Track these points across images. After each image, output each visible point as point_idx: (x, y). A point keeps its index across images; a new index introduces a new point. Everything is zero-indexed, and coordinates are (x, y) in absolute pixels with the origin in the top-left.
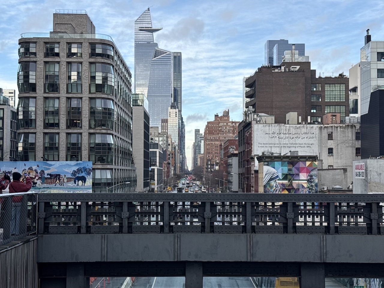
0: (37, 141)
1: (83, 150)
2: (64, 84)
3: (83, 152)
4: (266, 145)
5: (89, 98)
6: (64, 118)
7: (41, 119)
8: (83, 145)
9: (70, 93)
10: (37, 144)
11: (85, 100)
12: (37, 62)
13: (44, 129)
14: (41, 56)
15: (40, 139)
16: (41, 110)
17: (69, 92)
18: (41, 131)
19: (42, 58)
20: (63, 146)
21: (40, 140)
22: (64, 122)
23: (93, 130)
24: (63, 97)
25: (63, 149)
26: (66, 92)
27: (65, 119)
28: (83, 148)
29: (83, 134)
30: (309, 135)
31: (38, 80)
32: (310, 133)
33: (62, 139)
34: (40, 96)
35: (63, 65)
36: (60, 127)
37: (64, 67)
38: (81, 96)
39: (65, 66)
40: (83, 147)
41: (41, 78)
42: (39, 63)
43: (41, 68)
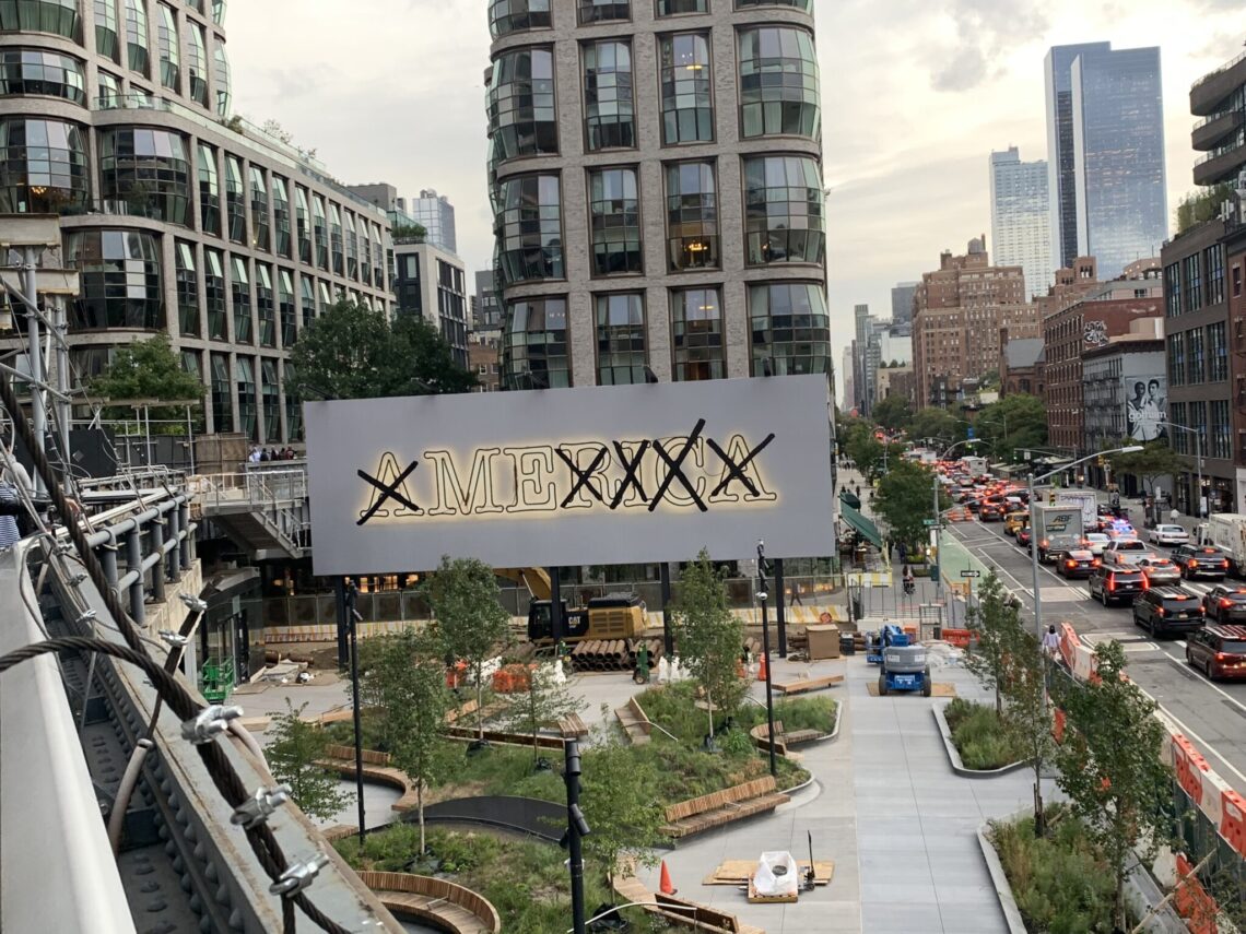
0: (572, 323)
1: (728, 342)
2: (651, 113)
3: (730, 350)
5: (741, 155)
6: (656, 235)
7: (581, 247)
8: (728, 327)
9: (675, 145)
10: (575, 334)
11: (727, 164)
12: (557, 46)
13: (592, 279)
14: (569, 20)
15: (584, 315)
16: (579, 214)
17: (668, 142)
18: (583, 288)
19: (570, 29)
20: (660, 334)
21: (581, 321)
22: (657, 251)
23: (759, 271)
24: (649, 160)
25: (662, 345)
26: (659, 144)
27: (661, 240)
28: (730, 338)
29: (726, 288)
31: (562, 110)
33: (657, 311)
34: (574, 167)
35: (643, 44)
36: (647, 270)
37: (647, 53)
38: (711, 154)
39: (650, 48)
40: (728, 334)
41: (573, 99)
42: (562, 48)
43: (569, 65)
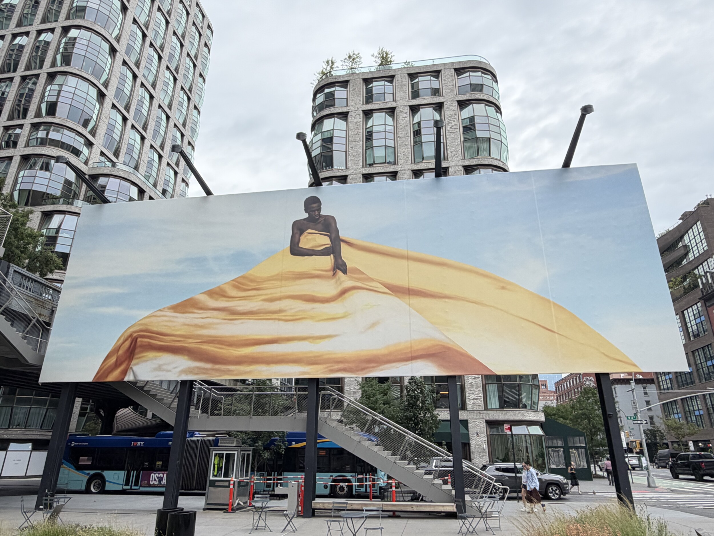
2: (406, 145)
5: (464, 167)
9: (420, 162)
11: (455, 172)
12: (349, 115)
14: (358, 101)
19: (358, 106)
24: (405, 170)
26: (410, 161)
31: (350, 145)
34: (356, 174)
35: (401, 111)
37: (405, 115)
39: (406, 113)
41: (358, 139)
42: (353, 114)
43: (356, 122)
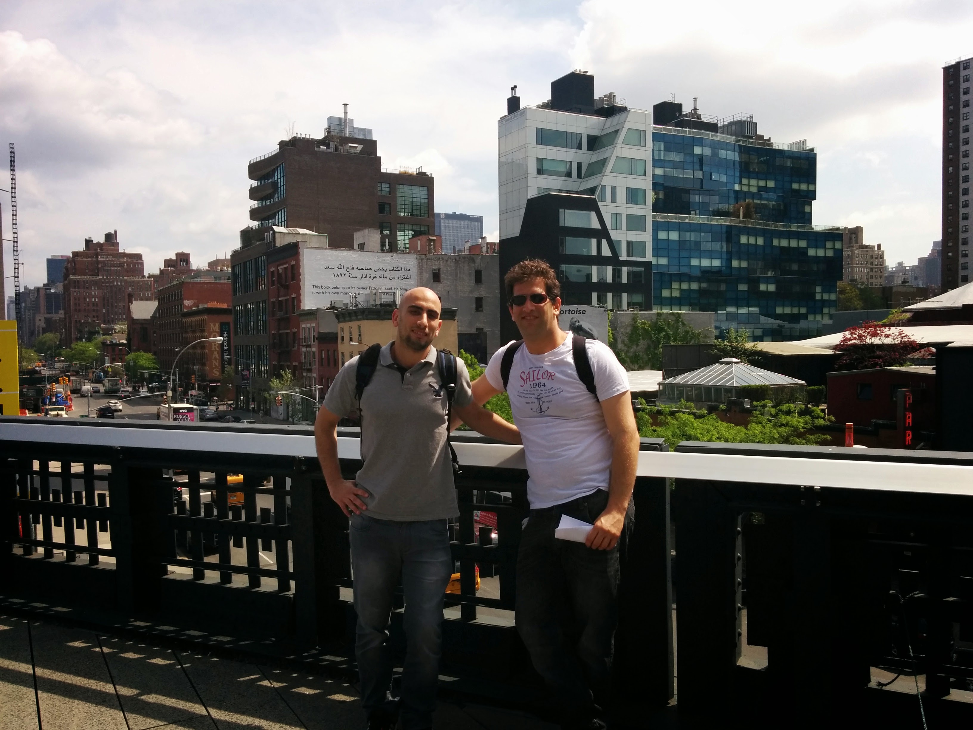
4: (328, 290)
30: (402, 273)
32: (403, 270)
